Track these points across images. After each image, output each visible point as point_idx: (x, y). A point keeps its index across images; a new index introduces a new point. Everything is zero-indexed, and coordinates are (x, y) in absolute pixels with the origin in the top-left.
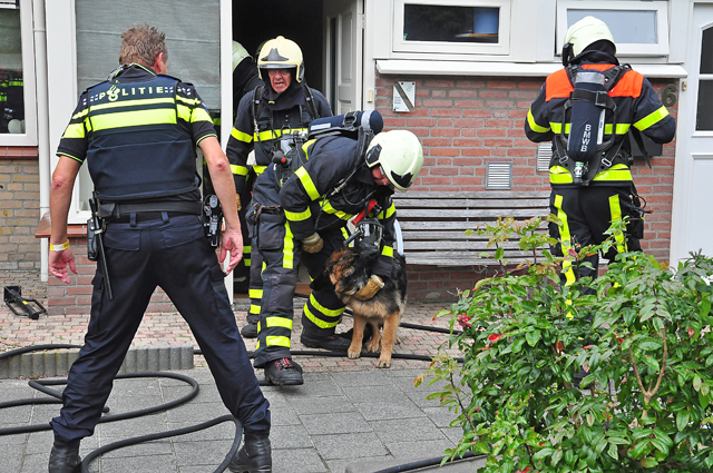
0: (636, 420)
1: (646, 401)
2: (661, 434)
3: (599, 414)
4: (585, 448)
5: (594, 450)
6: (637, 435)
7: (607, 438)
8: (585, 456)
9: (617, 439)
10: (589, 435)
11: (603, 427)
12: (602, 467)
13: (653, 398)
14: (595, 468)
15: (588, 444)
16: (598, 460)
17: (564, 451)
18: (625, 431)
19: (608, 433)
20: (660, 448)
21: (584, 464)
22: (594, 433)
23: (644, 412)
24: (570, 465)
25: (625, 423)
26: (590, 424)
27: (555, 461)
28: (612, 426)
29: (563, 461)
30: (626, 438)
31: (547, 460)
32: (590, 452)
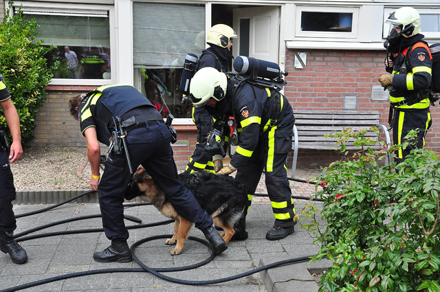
0: (420, 247)
1: (426, 237)
2: (434, 257)
3: (398, 244)
4: (389, 262)
5: (394, 265)
6: (421, 257)
7: (402, 258)
8: (389, 267)
9: (408, 259)
10: (391, 256)
11: (400, 251)
12: (399, 274)
13: (431, 236)
14: (394, 274)
15: (391, 261)
16: (397, 271)
17: (377, 263)
18: (413, 254)
19: (402, 255)
20: (434, 266)
21: (388, 272)
22: (394, 255)
23: (425, 244)
24: (380, 271)
25: (413, 249)
26: (392, 250)
27: (371, 268)
28: (405, 251)
29: (376, 269)
30: (413, 259)
31: (367, 268)
32: (392, 265)
